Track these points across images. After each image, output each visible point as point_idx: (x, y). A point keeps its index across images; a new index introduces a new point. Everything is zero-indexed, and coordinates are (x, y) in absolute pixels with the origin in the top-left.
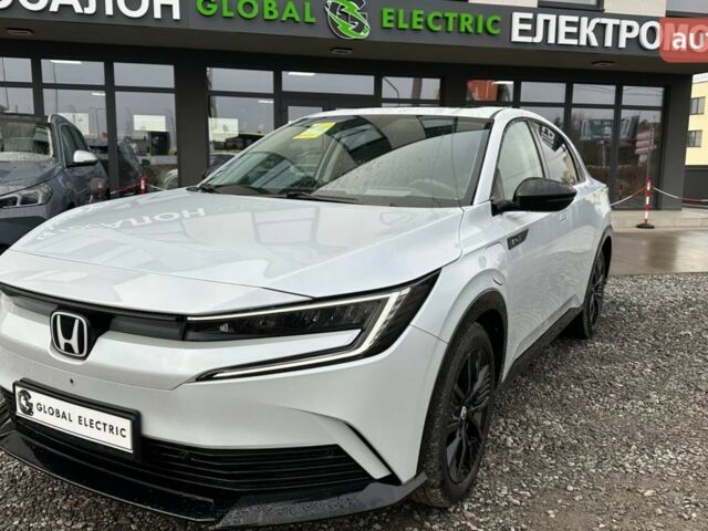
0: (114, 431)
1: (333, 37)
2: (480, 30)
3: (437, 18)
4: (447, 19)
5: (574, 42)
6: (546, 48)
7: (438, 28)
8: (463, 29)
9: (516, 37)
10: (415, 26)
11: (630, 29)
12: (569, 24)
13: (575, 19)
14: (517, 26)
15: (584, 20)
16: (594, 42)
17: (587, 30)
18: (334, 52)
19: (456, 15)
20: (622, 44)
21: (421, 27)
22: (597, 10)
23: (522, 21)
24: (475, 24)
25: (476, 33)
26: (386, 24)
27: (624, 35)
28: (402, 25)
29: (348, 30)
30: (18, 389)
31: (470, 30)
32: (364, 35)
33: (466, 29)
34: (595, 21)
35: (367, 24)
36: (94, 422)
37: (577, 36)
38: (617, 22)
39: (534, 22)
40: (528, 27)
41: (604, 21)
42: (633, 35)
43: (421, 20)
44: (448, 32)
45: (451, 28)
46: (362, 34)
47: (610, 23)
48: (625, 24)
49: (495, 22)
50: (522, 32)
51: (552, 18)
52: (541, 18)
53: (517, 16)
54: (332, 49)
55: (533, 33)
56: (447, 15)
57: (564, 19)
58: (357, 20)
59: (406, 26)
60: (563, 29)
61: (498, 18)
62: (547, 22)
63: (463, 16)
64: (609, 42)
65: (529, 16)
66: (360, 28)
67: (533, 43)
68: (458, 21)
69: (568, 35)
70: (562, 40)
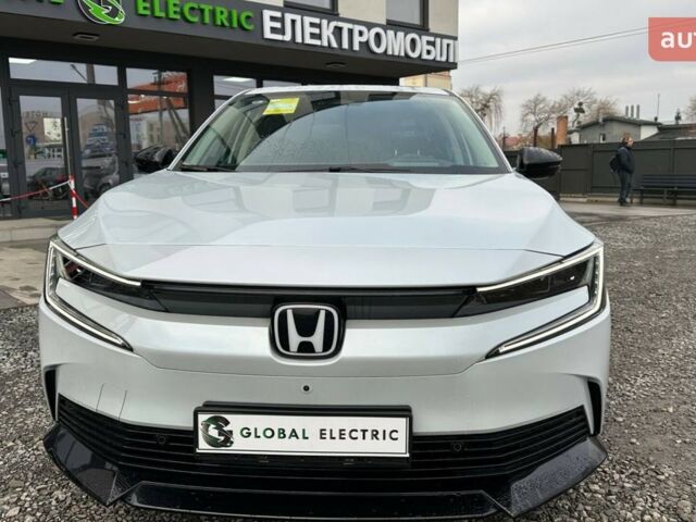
0: (380, 436)
1: (84, 20)
2: (235, 24)
3: (192, 9)
4: (202, 11)
5: (317, 42)
6: (294, 47)
7: (196, 19)
8: (219, 23)
9: (268, 35)
10: (172, 15)
11: (361, 33)
12: (312, 25)
13: (317, 21)
14: (268, 24)
15: (325, 22)
16: (334, 45)
17: (327, 31)
18: (77, 37)
19: (211, 8)
20: (356, 47)
21: (178, 17)
22: (332, 13)
23: (273, 19)
24: (230, 19)
25: (231, 27)
26: (141, 11)
27: (357, 39)
28: (158, 13)
29: (101, 14)
30: (203, 418)
31: (226, 24)
32: (119, 20)
33: (222, 22)
34: (333, 24)
35: (121, 9)
36: (347, 432)
37: (319, 37)
38: (350, 26)
39: (282, 20)
40: (278, 25)
41: (340, 24)
42: (364, 39)
43: (178, 9)
44: (205, 24)
45: (207, 20)
46: (117, 19)
47: (346, 26)
48: (357, 28)
49: (248, 18)
50: (273, 30)
51: (298, 18)
52: (289, 17)
53: (267, 14)
54: (75, 35)
55: (282, 31)
56: (203, 6)
57: (308, 20)
58: (110, 5)
59: (163, 15)
60: (309, 30)
61: (250, 14)
62: (293, 22)
63: (218, 9)
64: (345, 45)
65: (278, 14)
66: (114, 13)
67: (283, 41)
68: (213, 13)
69: (313, 36)
70: (308, 41)
